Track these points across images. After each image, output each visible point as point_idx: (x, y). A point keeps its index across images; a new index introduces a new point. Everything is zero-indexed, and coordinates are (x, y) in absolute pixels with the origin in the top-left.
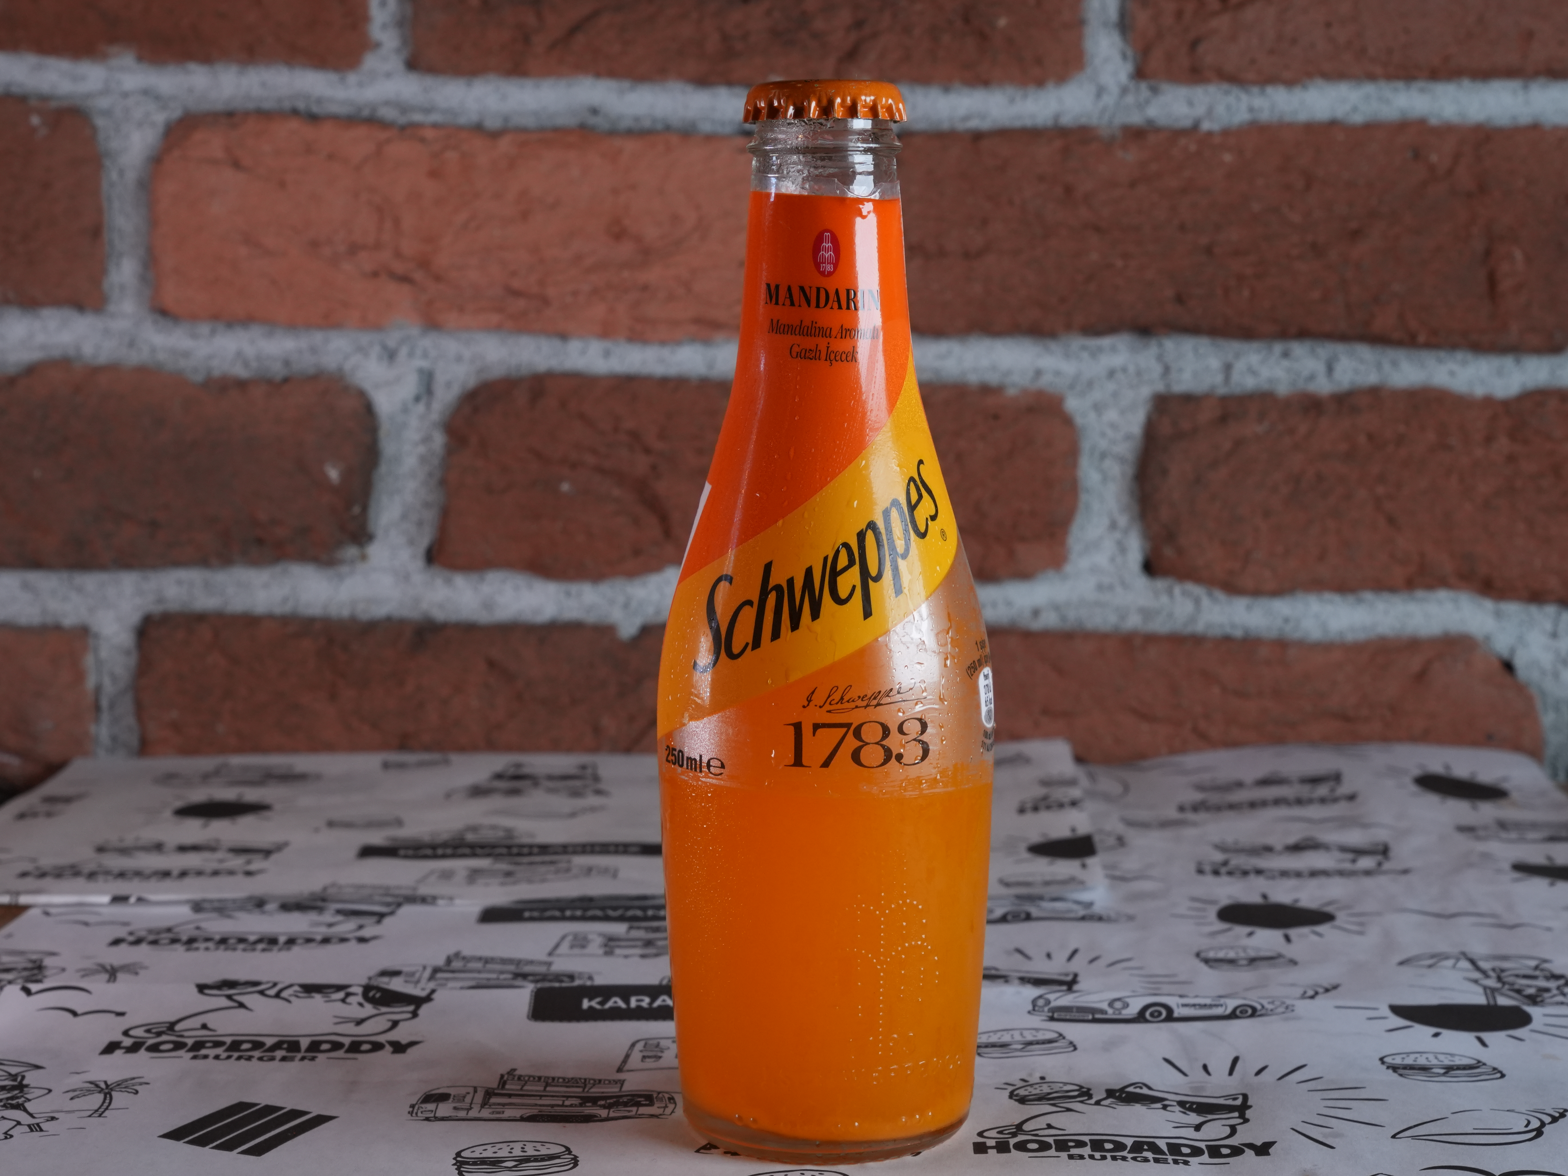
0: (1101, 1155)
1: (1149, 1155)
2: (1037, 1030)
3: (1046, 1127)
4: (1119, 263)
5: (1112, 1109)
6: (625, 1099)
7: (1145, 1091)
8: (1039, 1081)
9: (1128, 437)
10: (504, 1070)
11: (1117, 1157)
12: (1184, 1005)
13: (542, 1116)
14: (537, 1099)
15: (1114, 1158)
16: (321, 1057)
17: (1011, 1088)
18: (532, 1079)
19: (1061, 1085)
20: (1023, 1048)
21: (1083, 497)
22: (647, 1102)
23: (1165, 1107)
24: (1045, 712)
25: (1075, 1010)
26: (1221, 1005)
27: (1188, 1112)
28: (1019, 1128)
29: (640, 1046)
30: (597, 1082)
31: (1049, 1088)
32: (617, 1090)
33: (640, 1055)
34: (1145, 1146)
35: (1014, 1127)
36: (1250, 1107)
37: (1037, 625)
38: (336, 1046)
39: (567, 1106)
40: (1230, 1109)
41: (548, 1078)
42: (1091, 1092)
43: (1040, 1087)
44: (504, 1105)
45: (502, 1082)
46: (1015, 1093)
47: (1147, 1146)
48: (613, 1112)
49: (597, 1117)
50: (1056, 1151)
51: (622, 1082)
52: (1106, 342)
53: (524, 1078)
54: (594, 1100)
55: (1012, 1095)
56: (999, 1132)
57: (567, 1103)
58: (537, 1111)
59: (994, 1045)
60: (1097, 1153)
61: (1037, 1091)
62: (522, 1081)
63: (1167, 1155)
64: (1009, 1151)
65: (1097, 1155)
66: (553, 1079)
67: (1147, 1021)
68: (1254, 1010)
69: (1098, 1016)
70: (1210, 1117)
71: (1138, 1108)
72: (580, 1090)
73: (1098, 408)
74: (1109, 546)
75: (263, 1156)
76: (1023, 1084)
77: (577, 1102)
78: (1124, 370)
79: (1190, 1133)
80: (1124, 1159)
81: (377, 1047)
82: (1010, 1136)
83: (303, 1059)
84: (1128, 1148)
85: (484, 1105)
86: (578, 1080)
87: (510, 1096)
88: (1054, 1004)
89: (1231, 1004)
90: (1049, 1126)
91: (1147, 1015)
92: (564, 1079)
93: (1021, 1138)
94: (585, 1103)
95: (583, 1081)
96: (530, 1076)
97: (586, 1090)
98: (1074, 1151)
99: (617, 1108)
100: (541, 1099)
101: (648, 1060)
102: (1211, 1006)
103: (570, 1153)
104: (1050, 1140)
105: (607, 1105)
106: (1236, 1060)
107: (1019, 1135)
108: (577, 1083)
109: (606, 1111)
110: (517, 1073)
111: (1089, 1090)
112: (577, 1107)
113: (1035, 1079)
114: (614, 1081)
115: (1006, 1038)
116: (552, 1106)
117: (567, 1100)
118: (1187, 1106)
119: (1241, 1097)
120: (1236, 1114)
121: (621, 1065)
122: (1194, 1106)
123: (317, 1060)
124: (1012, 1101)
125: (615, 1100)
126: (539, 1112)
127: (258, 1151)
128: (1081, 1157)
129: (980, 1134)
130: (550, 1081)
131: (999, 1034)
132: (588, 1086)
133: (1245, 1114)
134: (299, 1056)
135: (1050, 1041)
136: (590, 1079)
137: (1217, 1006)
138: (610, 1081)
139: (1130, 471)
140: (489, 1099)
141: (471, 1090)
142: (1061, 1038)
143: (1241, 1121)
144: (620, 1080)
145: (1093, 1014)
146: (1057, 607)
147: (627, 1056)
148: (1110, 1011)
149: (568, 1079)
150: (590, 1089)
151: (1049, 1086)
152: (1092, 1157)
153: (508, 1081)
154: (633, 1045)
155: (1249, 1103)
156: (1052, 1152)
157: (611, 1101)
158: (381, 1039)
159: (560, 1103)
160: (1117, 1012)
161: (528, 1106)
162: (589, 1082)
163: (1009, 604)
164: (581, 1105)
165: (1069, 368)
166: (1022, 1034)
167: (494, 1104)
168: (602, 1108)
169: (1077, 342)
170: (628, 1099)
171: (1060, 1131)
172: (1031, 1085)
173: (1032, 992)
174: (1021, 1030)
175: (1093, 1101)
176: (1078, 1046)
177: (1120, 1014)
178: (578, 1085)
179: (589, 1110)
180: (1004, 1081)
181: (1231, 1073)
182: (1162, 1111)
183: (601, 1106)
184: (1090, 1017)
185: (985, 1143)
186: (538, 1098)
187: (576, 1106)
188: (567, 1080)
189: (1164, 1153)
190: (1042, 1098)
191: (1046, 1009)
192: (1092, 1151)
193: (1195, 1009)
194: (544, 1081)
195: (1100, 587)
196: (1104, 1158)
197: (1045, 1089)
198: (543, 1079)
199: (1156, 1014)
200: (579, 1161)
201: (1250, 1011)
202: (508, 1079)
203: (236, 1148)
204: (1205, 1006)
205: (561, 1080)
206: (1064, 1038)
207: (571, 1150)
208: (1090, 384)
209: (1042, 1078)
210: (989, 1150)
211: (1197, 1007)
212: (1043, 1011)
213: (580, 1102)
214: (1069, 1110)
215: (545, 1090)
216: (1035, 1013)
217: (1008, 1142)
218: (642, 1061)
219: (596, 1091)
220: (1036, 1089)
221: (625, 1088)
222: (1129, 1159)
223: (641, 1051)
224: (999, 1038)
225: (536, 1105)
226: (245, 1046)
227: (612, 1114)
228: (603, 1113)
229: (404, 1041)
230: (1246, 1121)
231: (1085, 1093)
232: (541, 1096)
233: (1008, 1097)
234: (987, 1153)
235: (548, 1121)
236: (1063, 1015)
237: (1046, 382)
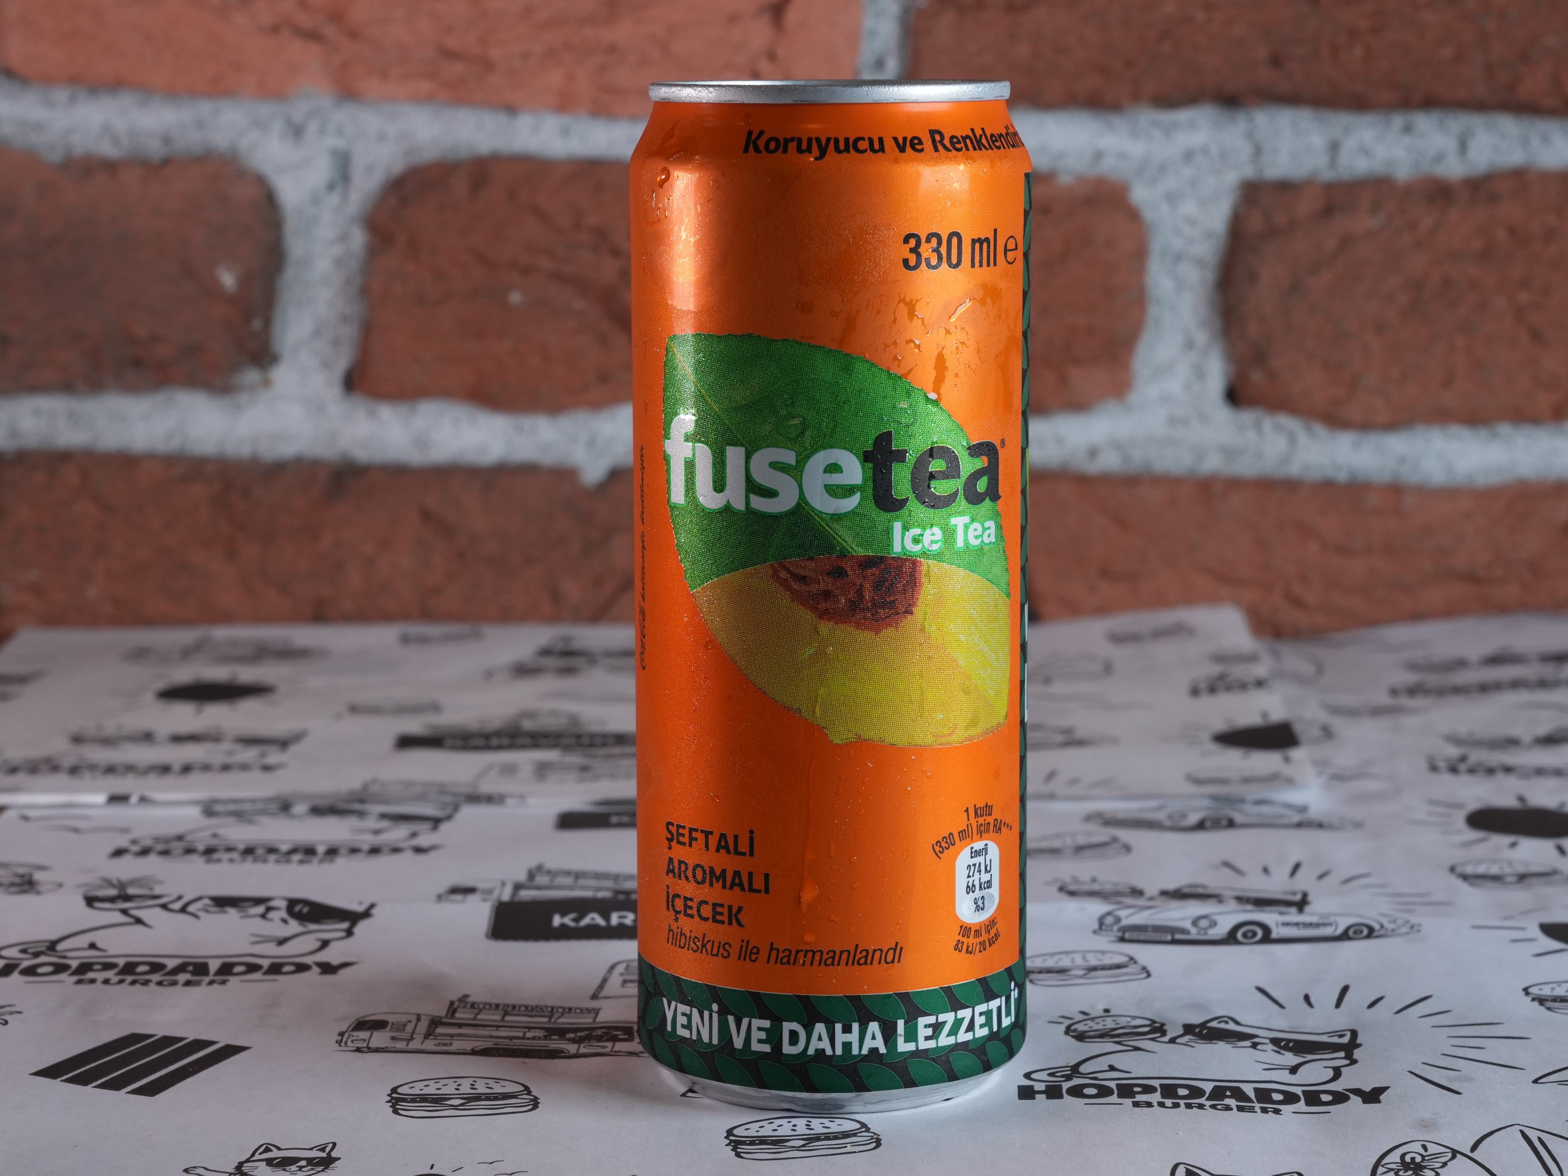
0: (1173, 1103)
1: (1232, 1102)
2: (1103, 953)
3: (1108, 1069)
4: (1201, 16)
5: (1189, 1048)
6: (599, 1032)
7: (1231, 1026)
8: (1102, 1014)
9: (1209, 235)
10: (454, 996)
11: (1193, 1105)
12: (1286, 924)
13: (498, 1049)
14: (492, 1030)
15: (1189, 1106)
16: (233, 980)
17: (1067, 1022)
18: (487, 1007)
19: (1129, 1019)
20: (1085, 974)
21: (1153, 311)
22: (626, 1037)
23: (1254, 1046)
24: (1105, 573)
25: (1150, 929)
26: (1331, 924)
27: (1282, 1052)
28: (1075, 1069)
29: (620, 969)
30: (567, 1010)
31: (1114, 1023)
32: (591, 1020)
33: (620, 979)
34: (1228, 1091)
35: (1069, 1068)
36: (1360, 1045)
37: (1095, 467)
38: (252, 968)
39: (528, 1039)
40: (1334, 1048)
41: (508, 1006)
42: (1165, 1028)
43: (1103, 1021)
44: (452, 1036)
45: (452, 1009)
46: (1073, 1028)
47: (1229, 1092)
48: (584, 1047)
49: (564, 1052)
50: (1118, 1098)
51: (597, 1012)
52: (1182, 116)
53: (478, 1006)
54: (561, 1033)
55: (1068, 1031)
56: (1050, 1075)
57: (529, 1035)
58: (492, 1043)
59: (1049, 971)
60: (1168, 1100)
61: (1100, 1027)
62: (476, 1009)
63: (1253, 1102)
64: (1061, 1097)
65: (1168, 1102)
66: (514, 1007)
67: (1238, 943)
68: (1371, 930)
69: (1178, 936)
70: (1309, 1057)
71: (1221, 1047)
72: (546, 1020)
73: (1172, 199)
74: (1183, 370)
75: (157, 1096)
76: (1082, 1017)
77: (542, 1034)
78: (1205, 151)
79: (1284, 1076)
80: (1201, 1106)
81: (302, 968)
82: (1064, 1079)
83: (211, 983)
84: (1207, 1095)
85: (427, 1036)
86: (544, 1009)
87: (460, 1026)
88: (1125, 922)
89: (1343, 924)
90: (1112, 1068)
91: (1239, 935)
92: (527, 1007)
93: (1076, 1081)
94: (550, 1036)
95: (549, 1009)
96: (485, 1004)
97: (553, 1020)
98: (1139, 1098)
99: (589, 1043)
100: (497, 1030)
101: (629, 985)
102: (1318, 925)
103: (529, 1093)
104: (1112, 1085)
105: (577, 1039)
106: (1345, 990)
107: (1074, 1079)
108: (543, 1011)
109: (575, 1046)
110: (470, 1000)
111: (1163, 1025)
112: (541, 1040)
113: (1098, 1010)
114: (587, 1009)
115: (1065, 962)
116: (511, 1038)
117: (529, 1031)
118: (1283, 1044)
119: (1349, 1034)
120: (1342, 1054)
121: (597, 990)
122: (1291, 1045)
123: (228, 984)
124: (1069, 1038)
125: (587, 1032)
126: (495, 1044)
127: (151, 1090)
128: (1149, 1105)
129: (1027, 1076)
130: (510, 1009)
131: (1056, 958)
132: (556, 1015)
133: (1353, 1054)
134: (207, 979)
135: (1118, 966)
136: (558, 1007)
137: (1325, 925)
138: (582, 1010)
139: (1210, 276)
140: (435, 1029)
141: (414, 1018)
142: (1132, 962)
143: (1348, 1062)
144: (594, 1009)
145: (1173, 935)
146: (1118, 445)
147: (605, 981)
148: (1194, 931)
149: (532, 1007)
150: (558, 1018)
151: (1114, 1021)
152: (1161, 1105)
153: (459, 1010)
154: (612, 968)
155: (1358, 1041)
156: (1114, 1098)
157: (583, 1034)
158: (307, 960)
159: (521, 1035)
160: (1202, 932)
161: (481, 1037)
162: (557, 1010)
163: (1060, 441)
164: (546, 1038)
165: (1136, 148)
166: (1084, 958)
167: (441, 1035)
168: (571, 1042)
169: (1147, 116)
170: (603, 1033)
171: (1126, 1074)
172: (1092, 1019)
173: (1097, 908)
174: (1084, 953)
175: (1166, 1039)
176: (1152, 972)
177: (1206, 934)
178: (542, 1014)
179: (555, 1044)
180: (1061, 1014)
181: (1338, 1005)
182: (1251, 1050)
183: (569, 1040)
184: (1169, 938)
185: (1032, 1087)
186: (495, 1029)
187: (539, 1038)
188: (530, 1009)
189: (1251, 1101)
190: (1104, 1035)
191: (1115, 928)
192: (1162, 1098)
193: (1299, 928)
194: (503, 1009)
195: (1173, 421)
196: (1176, 1106)
197: (1109, 1023)
198: (501, 1008)
199: (1250, 934)
200: (539, 1103)
201: (1366, 931)
202: (458, 1007)
203: (125, 1086)
204: (1310, 925)
205: (523, 1008)
206: (1136, 962)
207: (531, 1090)
208: (1162, 169)
209: (1107, 1011)
210: (1037, 1096)
211: (1301, 926)
212: (1111, 931)
213: (545, 1034)
214: (1137, 1049)
215: (503, 1019)
216: (1104, 933)
217: (1061, 1086)
218: (623, 986)
219: (565, 1021)
220: (1098, 1023)
221: (599, 1019)
222: (1207, 1107)
223: (622, 974)
224: (1057, 962)
225: (491, 1037)
226: (141, 969)
227: (583, 1050)
228: (572, 1048)
229: (335, 962)
230: (1354, 1062)
231: (1158, 1029)
232: (498, 1027)
233: (1063, 1033)
234: (1034, 1098)
235: (505, 1056)
236: (1136, 935)
237: (1108, 167)
